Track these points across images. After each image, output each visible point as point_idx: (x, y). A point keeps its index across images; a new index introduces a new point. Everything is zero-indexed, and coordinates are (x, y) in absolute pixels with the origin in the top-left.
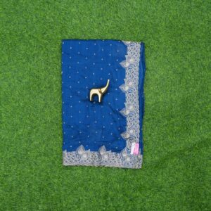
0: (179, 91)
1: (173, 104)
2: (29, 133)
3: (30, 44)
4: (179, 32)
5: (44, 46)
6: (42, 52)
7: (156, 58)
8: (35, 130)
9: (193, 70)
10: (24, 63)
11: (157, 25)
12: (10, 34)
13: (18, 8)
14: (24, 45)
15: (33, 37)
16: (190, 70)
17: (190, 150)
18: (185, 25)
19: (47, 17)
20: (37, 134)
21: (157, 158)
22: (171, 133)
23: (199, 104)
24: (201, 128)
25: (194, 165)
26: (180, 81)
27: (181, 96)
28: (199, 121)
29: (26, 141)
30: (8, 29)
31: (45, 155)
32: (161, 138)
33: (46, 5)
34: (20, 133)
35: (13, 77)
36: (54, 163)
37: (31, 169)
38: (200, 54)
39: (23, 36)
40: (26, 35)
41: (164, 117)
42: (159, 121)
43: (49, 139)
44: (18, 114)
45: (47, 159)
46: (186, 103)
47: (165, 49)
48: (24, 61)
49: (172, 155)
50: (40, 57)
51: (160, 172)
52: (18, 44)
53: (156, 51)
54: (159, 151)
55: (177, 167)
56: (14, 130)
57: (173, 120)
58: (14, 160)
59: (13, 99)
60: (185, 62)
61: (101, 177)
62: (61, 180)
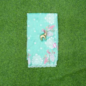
1: (69, 54)
2: (8, 63)
3: (10, 25)
4: (73, 23)
5: (16, 27)
6: (15, 29)
7: (63, 34)
8: (11, 62)
9: (78, 40)
10: (7, 34)
11: (64, 20)
12: (2, 21)
13: (6, 10)
15: (11, 22)
16: (77, 40)
17: (75, 74)
18: (76, 20)
19: (18, 14)
20: (11, 64)
21: (61, 76)
22: (67, 66)
23: (80, 55)
24: (80, 65)
25: (76, 80)
26: (73, 44)
27: (73, 51)
28: (79, 61)
29: (7, 67)
31: (14, 73)
32: (63, 68)
33: (18, 9)
34: (4, 63)
35: (2, 39)
36: (18, 76)
37: (8, 78)
38: (82, 33)
39: (7, 22)
40: (9, 22)
41: (65, 59)
42: (63, 61)
43: (16, 66)
44: (4, 55)
45: (15, 74)
46: (74, 54)
47: (67, 30)
48: (7, 33)
49: (67, 75)
50: (14, 31)
51: (62, 82)
53: (63, 31)
54: (62, 74)
55: (69, 80)
56: (2, 62)
57: (69, 61)
58: (1, 74)
60: (75, 36)
61: (37, 83)
62: (21, 83)
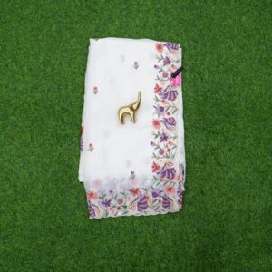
0: (260, 197)
14: (54, 121)
30: (33, 97)
52: (45, 119)
59: (34, 194)
